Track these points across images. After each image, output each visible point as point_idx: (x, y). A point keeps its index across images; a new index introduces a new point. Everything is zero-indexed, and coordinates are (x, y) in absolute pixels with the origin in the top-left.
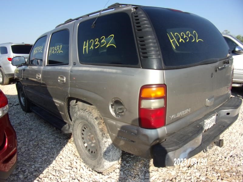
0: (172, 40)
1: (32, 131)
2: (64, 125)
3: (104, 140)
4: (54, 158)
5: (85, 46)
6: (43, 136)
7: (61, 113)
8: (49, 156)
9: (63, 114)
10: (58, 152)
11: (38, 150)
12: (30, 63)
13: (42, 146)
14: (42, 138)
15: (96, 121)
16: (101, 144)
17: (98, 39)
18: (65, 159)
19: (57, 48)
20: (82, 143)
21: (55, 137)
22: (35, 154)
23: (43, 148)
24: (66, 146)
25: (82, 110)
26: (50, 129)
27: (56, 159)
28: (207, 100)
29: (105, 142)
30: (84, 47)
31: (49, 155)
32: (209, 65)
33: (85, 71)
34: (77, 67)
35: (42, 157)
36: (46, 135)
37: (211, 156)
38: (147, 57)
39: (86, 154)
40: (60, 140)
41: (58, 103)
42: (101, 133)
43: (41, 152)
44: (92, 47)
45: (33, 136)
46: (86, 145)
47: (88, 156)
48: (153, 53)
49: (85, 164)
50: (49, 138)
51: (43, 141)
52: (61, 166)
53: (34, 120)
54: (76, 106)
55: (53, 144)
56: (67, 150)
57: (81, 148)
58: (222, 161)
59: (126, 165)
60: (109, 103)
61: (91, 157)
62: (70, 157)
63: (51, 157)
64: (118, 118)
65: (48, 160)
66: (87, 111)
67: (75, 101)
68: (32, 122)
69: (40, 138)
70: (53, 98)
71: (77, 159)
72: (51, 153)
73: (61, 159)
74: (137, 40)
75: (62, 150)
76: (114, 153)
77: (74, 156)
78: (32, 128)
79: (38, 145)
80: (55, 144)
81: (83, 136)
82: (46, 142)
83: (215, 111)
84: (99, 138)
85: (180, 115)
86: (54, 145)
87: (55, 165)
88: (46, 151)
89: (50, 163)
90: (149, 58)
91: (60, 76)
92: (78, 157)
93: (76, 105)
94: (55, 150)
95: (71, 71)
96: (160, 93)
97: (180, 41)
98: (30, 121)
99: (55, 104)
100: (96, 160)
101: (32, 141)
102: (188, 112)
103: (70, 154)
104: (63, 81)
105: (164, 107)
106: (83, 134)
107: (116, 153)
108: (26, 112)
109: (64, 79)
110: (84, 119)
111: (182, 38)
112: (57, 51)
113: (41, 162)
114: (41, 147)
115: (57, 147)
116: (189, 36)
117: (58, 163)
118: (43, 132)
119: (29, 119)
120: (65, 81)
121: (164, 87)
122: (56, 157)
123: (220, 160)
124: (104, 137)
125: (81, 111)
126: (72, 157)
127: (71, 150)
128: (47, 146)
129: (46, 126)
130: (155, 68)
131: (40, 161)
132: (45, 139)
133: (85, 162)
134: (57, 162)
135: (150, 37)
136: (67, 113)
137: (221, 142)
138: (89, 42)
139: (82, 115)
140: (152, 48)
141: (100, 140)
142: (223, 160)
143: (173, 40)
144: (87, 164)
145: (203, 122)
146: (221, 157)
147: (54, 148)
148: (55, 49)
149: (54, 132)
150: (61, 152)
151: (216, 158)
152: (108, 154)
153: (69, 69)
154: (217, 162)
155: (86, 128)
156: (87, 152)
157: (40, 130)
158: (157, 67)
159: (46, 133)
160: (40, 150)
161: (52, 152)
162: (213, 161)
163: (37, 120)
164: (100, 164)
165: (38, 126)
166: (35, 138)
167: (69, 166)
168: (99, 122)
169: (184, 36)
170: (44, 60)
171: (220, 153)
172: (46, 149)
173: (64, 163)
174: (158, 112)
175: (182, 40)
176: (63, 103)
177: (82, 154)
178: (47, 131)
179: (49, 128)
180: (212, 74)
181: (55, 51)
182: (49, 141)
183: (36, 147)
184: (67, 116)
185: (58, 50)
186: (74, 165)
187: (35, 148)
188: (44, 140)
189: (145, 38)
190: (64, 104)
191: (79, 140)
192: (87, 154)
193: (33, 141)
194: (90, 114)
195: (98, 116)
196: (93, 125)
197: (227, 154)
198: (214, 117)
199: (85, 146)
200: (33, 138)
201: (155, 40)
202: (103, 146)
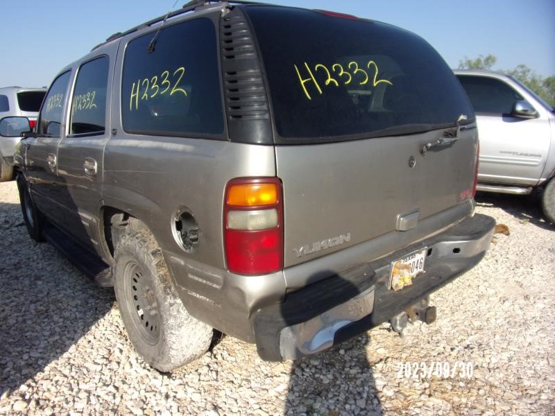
0: (304, 81)
1: (40, 283)
2: (103, 270)
3: (168, 300)
4: (74, 340)
5: (134, 93)
6: (61, 292)
7: (92, 241)
8: (65, 335)
9: (96, 243)
10: (86, 328)
11: (44, 322)
12: (42, 132)
13: (56, 314)
14: (59, 296)
15: (153, 258)
16: (162, 309)
17: (156, 77)
18: (99, 343)
19: (86, 98)
20: (135, 308)
21: (88, 295)
22: (37, 331)
23: (56, 318)
24: (107, 315)
25: (129, 234)
26: (81, 278)
27: (79, 342)
28: (398, 216)
29: (171, 305)
30: (132, 96)
31: (66, 332)
32: (401, 138)
33: (131, 148)
34: (117, 139)
35: (50, 337)
36: (69, 291)
37: (422, 346)
38: (240, 117)
39: (140, 333)
40: (97, 301)
41: (86, 220)
42: (162, 286)
43: (48, 328)
44: (145, 95)
45: (42, 292)
46: (141, 312)
47: (143, 337)
48: (256, 107)
49: (137, 355)
50: (73, 298)
51: (60, 304)
52: (86, 357)
53: (50, 259)
54: (126, 227)
55: (79, 310)
56: (106, 323)
57: (132, 318)
58: (442, 356)
59: (228, 359)
60: (170, 218)
61: (150, 338)
62: (109, 340)
63: (69, 339)
64: (188, 251)
65: (62, 344)
66: (137, 238)
67: (122, 216)
68: (45, 263)
69: (54, 297)
70: (79, 209)
71: (125, 342)
72: (71, 329)
73: (90, 342)
74: (223, 80)
75: (96, 324)
76: (193, 329)
77: (119, 336)
78: (43, 276)
79: (46, 311)
80: (83, 309)
81: (136, 293)
82: (66, 306)
83: (424, 244)
84: (158, 296)
85: (322, 247)
86: (80, 312)
87: (73, 354)
88: (61, 324)
89: (64, 349)
90: (244, 118)
91: (87, 160)
92: (127, 340)
93: (126, 225)
94: (80, 324)
95: (106, 149)
96: (268, 197)
97: (328, 82)
98: (41, 259)
99: (81, 223)
100: (157, 345)
101: (35, 303)
102: (345, 241)
103: (111, 333)
104: (93, 170)
105: (276, 227)
106: (134, 288)
107: (197, 331)
108: (37, 241)
109: (94, 165)
110: (132, 254)
111: (334, 75)
112: (86, 105)
113: (45, 348)
114: (52, 317)
115: (87, 316)
116: (355, 72)
117: (82, 350)
118: (63, 285)
119: (41, 256)
120: (96, 171)
121: (275, 184)
122: (80, 337)
123: (439, 354)
124: (168, 294)
125: (128, 237)
126: (115, 339)
127: (116, 324)
128: (67, 314)
129: (74, 271)
130: (259, 142)
131: (42, 346)
132: (64, 299)
133: (138, 349)
134: (79, 349)
135: (251, 71)
136: (103, 242)
137: (429, 312)
138: (141, 83)
139: (128, 245)
140: (255, 97)
141: (161, 300)
142: (447, 354)
143: (309, 79)
144: (141, 354)
145: (388, 266)
146: (444, 348)
147: (80, 319)
148: (82, 100)
149: (88, 285)
150: (93, 327)
151: (433, 350)
152: (177, 333)
153: (103, 144)
154: (432, 358)
155: (139, 275)
156: (143, 327)
157: (59, 279)
158: (263, 139)
159: (69, 287)
160: (48, 323)
161: (74, 327)
162: (422, 356)
163: (58, 258)
164: (163, 353)
165: (55, 271)
166: (43, 298)
167: (104, 358)
168: (160, 261)
169: (340, 72)
170: (63, 123)
171: (443, 339)
172: (62, 320)
173: (94, 351)
174: (263, 239)
175: (332, 80)
176: (94, 220)
177: (133, 333)
178: (74, 284)
179: (80, 276)
180: (412, 159)
181: (82, 104)
182: (73, 303)
183: (42, 317)
184: (105, 247)
185: (87, 102)
186: (115, 357)
187: (39, 317)
188: (62, 303)
189: (238, 75)
190: (97, 221)
191: (127, 302)
192: (142, 333)
193: (39, 303)
194: (142, 243)
195: (159, 248)
196: (147, 268)
197: (459, 343)
198: (421, 256)
199: (140, 315)
200: (41, 295)
201: (260, 79)
202: (165, 313)
